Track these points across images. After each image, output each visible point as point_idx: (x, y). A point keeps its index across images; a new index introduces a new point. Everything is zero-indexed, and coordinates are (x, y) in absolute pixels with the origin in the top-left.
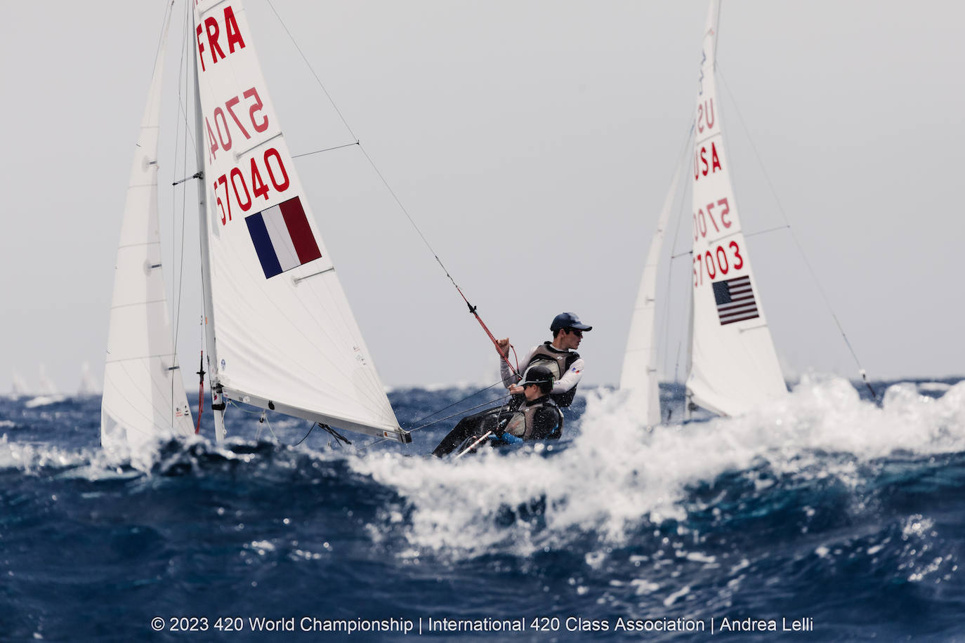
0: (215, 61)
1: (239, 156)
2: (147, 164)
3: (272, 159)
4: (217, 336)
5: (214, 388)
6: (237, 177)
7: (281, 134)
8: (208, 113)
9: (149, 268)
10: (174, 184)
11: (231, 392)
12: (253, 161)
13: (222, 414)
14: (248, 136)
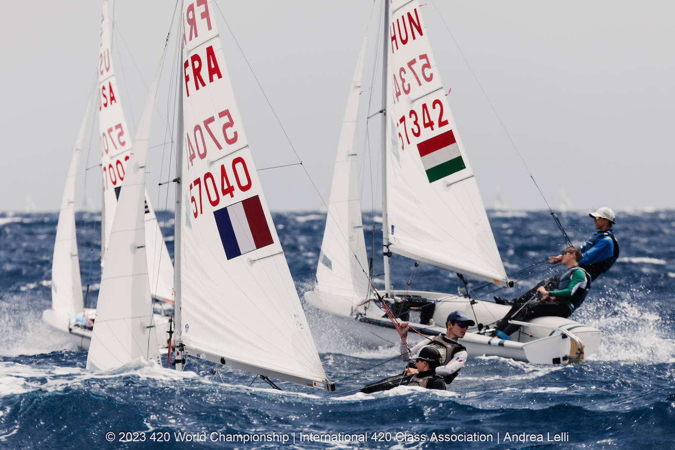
0: (197, 88)
1: (212, 163)
2: (138, 168)
3: (239, 166)
4: (183, 306)
5: (177, 346)
6: (209, 180)
7: (248, 146)
8: (188, 129)
9: (135, 248)
10: (160, 184)
11: (191, 350)
12: (223, 167)
13: (183, 367)
14: (220, 147)
